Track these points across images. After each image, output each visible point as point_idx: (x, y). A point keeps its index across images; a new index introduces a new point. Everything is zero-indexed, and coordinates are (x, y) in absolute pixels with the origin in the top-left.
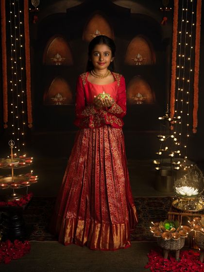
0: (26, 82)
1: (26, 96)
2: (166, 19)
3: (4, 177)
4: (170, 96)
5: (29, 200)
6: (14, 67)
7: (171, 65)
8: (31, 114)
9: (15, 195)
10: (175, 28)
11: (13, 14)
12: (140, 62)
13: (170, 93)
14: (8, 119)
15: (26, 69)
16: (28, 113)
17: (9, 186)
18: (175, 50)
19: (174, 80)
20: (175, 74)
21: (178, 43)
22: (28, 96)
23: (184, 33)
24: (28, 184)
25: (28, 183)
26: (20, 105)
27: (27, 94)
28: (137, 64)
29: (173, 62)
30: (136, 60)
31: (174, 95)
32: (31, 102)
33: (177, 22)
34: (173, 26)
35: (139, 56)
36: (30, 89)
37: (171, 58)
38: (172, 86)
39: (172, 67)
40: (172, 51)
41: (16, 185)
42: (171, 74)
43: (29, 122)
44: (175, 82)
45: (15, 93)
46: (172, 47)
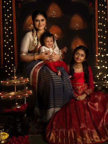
0: (14, 41)
1: (14, 49)
2: (91, 4)
3: (9, 93)
4: (95, 46)
5: (27, 107)
6: (7, 32)
7: (95, 29)
8: (17, 59)
9: (17, 104)
10: (96, 9)
11: (6, 3)
12: (78, 28)
13: (95, 45)
14: (3, 63)
15: (14, 33)
16: (15, 59)
17: (14, 98)
18: (97, 21)
19: (97, 37)
20: (98, 34)
21: (98, 17)
22: (15, 49)
23: (101, 12)
24: (27, 96)
25: (27, 94)
26: (10, 54)
27: (14, 48)
28: (76, 29)
29: (96, 27)
30: (76, 27)
31: (97, 45)
32: (16, 52)
33: (97, 6)
34: (95, 8)
35: (77, 25)
36: (16, 45)
37: (95, 25)
38: (96, 40)
39: (96, 30)
40: (95, 21)
41: (19, 96)
42: (95, 34)
43: (16, 64)
44: (97, 38)
45: (7, 47)
46: (95, 20)
